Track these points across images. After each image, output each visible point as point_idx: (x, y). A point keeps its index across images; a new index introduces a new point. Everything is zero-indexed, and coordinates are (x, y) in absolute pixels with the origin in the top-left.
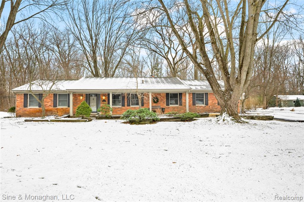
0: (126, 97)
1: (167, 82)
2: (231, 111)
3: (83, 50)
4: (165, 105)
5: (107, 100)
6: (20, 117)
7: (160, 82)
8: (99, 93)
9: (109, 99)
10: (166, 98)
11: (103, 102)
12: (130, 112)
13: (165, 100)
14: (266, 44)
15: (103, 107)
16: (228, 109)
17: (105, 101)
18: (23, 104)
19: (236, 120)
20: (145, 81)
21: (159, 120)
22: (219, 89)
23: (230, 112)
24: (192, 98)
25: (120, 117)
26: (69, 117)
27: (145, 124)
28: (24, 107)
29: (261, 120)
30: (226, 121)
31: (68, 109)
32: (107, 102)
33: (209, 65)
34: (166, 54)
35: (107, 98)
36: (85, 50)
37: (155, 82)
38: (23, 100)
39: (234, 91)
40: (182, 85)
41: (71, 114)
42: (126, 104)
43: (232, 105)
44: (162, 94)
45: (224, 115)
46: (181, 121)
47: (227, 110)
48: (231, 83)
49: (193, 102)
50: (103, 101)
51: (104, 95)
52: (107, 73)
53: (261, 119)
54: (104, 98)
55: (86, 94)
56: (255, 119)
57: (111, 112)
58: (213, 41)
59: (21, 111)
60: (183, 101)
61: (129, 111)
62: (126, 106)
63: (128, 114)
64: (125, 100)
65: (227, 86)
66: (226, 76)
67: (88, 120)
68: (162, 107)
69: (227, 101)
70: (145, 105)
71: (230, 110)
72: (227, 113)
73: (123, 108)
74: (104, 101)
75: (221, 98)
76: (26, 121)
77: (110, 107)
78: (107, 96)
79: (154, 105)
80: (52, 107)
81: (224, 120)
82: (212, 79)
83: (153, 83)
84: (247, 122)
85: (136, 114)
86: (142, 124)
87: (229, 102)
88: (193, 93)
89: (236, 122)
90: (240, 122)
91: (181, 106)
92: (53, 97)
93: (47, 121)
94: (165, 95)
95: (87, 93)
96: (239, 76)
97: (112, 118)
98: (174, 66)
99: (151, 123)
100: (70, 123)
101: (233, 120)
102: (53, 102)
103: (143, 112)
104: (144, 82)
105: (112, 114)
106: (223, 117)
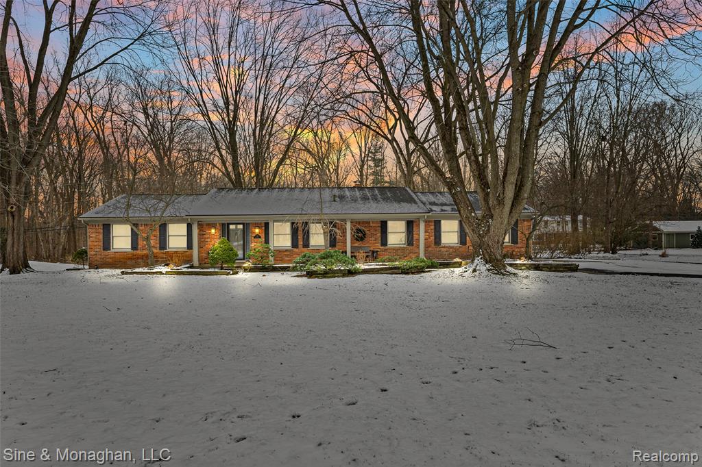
0: (300, 229)
1: (384, 199)
2: (490, 255)
3: (210, 129)
4: (379, 245)
5: (263, 236)
6: (97, 268)
7: (369, 199)
8: (248, 222)
9: (268, 234)
10: (380, 231)
11: (256, 240)
12: (309, 257)
13: (379, 234)
14: (613, 107)
15: (257, 250)
16: (485, 251)
17: (260, 237)
18: (101, 244)
19: (496, 270)
20: (339, 197)
21: (360, 271)
22: (471, 215)
23: (487, 257)
24: (433, 231)
25: (289, 267)
26: (192, 267)
27: (335, 277)
28: (104, 250)
29: (554, 271)
30: (477, 273)
31: (187, 253)
32: (264, 240)
33: (456, 169)
34: (389, 130)
35: (263, 231)
36: (212, 127)
37: (359, 199)
38: (101, 237)
39: (495, 218)
40: (413, 204)
41: (196, 263)
42: (301, 243)
43: (490, 244)
44: (373, 222)
45: (476, 261)
46: (402, 273)
47: (483, 252)
48: (491, 203)
49: (435, 239)
50: (254, 237)
51: (257, 225)
52: (260, 177)
53: (554, 269)
54: (257, 231)
55: (223, 224)
56: (542, 270)
57: (271, 258)
58: (462, 124)
59: (98, 258)
60: (415, 236)
61: (305, 256)
62: (301, 247)
63: (304, 260)
64: (299, 234)
65: (485, 209)
66: (484, 190)
67: (231, 272)
68: (372, 249)
69: (483, 237)
70: (339, 245)
71: (488, 252)
72: (481, 258)
73: (296, 250)
74: (258, 236)
75: (473, 230)
76: (123, 273)
77: (270, 250)
78: (263, 228)
79: (356, 245)
80: (158, 250)
81: (474, 271)
82: (459, 196)
83: (356, 201)
84: (514, 274)
85: (319, 260)
86: (329, 277)
87: (486, 239)
88: (435, 221)
89: (494, 274)
90: (502, 273)
91: (411, 247)
92: (158, 231)
93: (161, 273)
94: (380, 225)
95: (223, 222)
96: (502, 192)
97: (275, 269)
98: (409, 158)
99: (344, 275)
100: (201, 277)
101: (491, 270)
102: (158, 240)
103: (332, 257)
104: (337, 199)
105: (273, 263)
106: (475, 264)
